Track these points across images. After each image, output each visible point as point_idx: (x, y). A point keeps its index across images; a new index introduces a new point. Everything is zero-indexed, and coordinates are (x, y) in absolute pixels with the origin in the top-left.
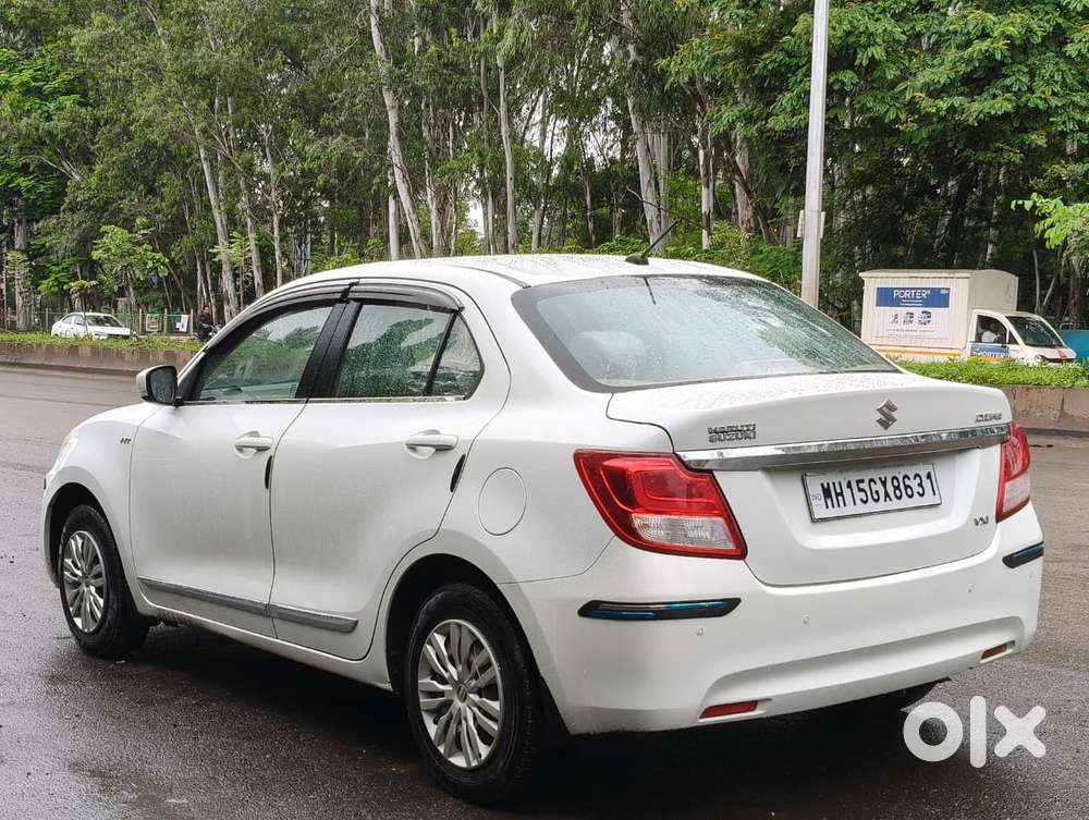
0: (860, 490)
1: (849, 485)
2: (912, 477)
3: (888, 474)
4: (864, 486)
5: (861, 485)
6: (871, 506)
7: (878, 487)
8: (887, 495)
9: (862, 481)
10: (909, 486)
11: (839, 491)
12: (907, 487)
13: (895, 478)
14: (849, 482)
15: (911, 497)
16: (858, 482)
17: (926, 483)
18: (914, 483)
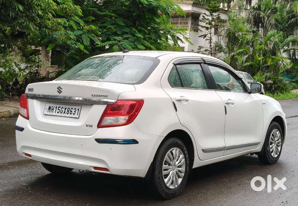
0: (58, 109)
1: (56, 108)
2: (73, 109)
3: (68, 107)
4: (60, 109)
5: (59, 108)
6: (59, 114)
7: (64, 110)
8: (65, 112)
9: (60, 107)
10: (72, 111)
11: (53, 108)
12: (71, 111)
13: (69, 108)
14: (57, 107)
15: (71, 114)
16: (59, 107)
17: (77, 112)
18: (73, 111)
